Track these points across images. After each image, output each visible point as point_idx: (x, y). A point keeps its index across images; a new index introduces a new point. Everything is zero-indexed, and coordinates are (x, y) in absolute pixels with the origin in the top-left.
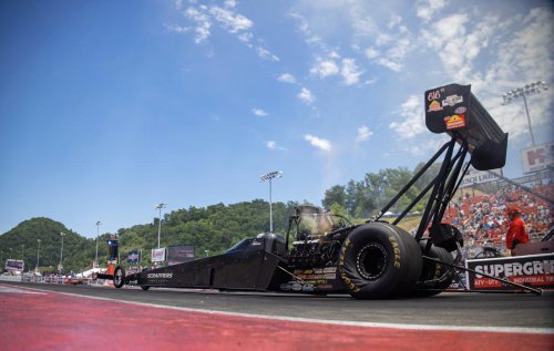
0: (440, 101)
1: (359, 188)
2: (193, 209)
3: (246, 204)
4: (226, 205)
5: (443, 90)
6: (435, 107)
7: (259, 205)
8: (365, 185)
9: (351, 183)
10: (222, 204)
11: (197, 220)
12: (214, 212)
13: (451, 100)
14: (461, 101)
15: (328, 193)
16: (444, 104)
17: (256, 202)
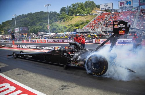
0: (118, 25)
1: (70, 8)
2: (23, 15)
3: (38, 12)
4: (32, 13)
5: (119, 22)
6: (116, 26)
7: (42, 13)
8: (71, 7)
9: (68, 6)
10: (31, 13)
11: (24, 18)
12: (29, 15)
13: (121, 26)
14: (124, 26)
15: (61, 9)
16: (119, 26)
17: (41, 12)
